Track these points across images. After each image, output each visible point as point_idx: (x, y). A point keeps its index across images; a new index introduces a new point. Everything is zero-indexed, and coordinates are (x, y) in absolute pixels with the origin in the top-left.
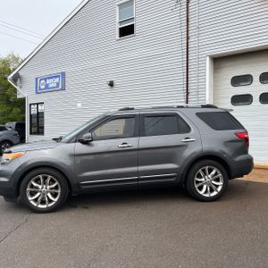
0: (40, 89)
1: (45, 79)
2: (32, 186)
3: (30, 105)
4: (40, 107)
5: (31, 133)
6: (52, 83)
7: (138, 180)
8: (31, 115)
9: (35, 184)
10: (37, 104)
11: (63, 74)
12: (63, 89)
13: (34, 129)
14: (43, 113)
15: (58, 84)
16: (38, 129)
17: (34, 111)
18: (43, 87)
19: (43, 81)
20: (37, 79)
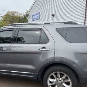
12: (39, 19)
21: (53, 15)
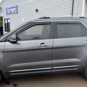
0: (8, 13)
1: (10, 9)
3: (5, 19)
4: (8, 21)
6: (13, 10)
7: (51, 69)
8: (5, 24)
10: (7, 19)
11: (17, 6)
12: (17, 13)
13: (7, 30)
14: (9, 23)
15: (15, 10)
17: (6, 22)
19: (9, 10)
20: (7, 8)
21: (37, 11)
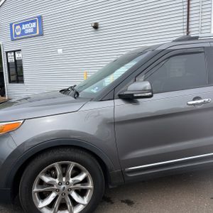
1: (21, 25)
2: (41, 183)
3: (7, 53)
4: (17, 55)
5: (10, 82)
6: (29, 28)
8: (8, 63)
9: (47, 179)
10: (14, 52)
11: (40, 18)
14: (21, 61)
15: (35, 29)
16: (18, 77)
17: (11, 59)
18: (18, 33)
19: (18, 27)
